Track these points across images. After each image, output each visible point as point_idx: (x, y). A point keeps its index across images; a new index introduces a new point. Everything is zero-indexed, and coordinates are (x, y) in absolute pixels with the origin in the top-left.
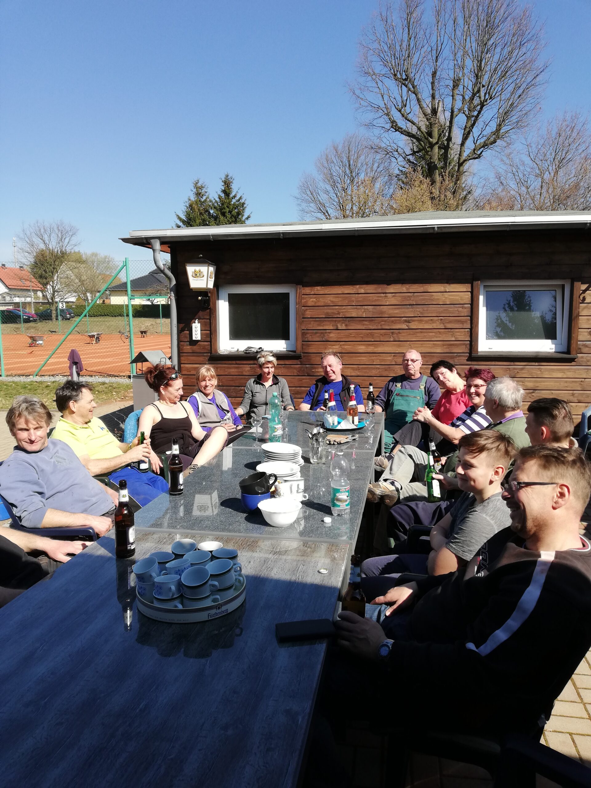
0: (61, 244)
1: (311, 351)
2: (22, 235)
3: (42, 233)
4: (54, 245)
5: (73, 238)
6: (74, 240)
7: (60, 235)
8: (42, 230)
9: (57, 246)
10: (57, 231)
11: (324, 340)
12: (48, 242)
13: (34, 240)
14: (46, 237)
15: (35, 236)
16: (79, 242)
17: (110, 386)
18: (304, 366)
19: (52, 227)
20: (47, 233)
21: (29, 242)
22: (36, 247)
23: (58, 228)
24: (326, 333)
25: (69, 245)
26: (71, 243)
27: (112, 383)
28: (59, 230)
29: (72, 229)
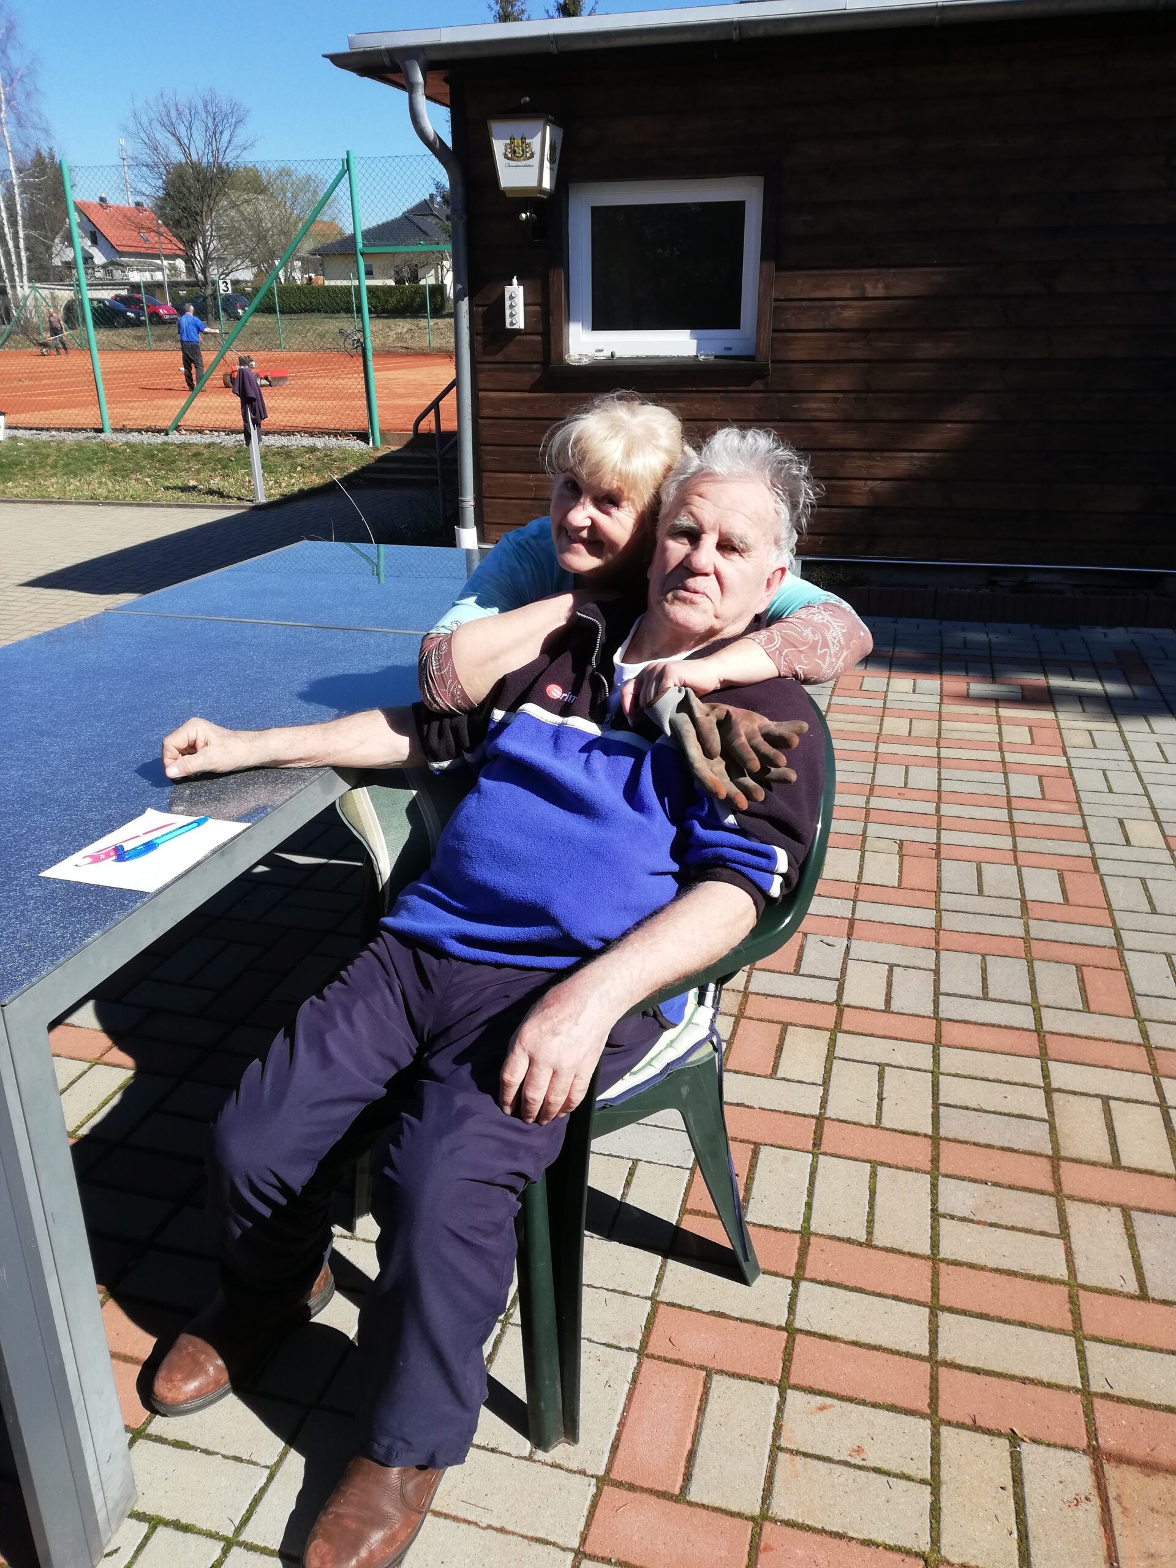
0: (214, 144)
1: (793, 355)
2: (132, 127)
3: (174, 120)
4: (200, 152)
5: (239, 131)
6: (243, 135)
7: (210, 125)
8: (174, 114)
9: (207, 151)
10: (204, 114)
11: (827, 325)
12: (186, 142)
13: (158, 136)
14: (182, 131)
15: (159, 127)
16: (250, 141)
17: (326, 455)
18: (773, 395)
19: (193, 105)
20: (184, 120)
21: (147, 141)
22: (163, 153)
23: (206, 106)
24: (834, 307)
25: (231, 148)
26: (235, 141)
27: (331, 450)
28: (207, 112)
29: (236, 109)
